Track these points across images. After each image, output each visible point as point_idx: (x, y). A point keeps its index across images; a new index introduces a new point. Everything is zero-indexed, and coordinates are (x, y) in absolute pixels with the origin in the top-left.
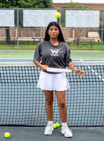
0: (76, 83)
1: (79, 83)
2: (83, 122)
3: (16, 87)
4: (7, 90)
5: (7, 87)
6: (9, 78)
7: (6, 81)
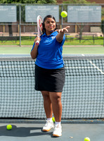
0: (75, 77)
1: (78, 77)
2: (82, 114)
3: (18, 81)
4: (9, 84)
5: (9, 81)
6: (11, 72)
7: (8, 75)
